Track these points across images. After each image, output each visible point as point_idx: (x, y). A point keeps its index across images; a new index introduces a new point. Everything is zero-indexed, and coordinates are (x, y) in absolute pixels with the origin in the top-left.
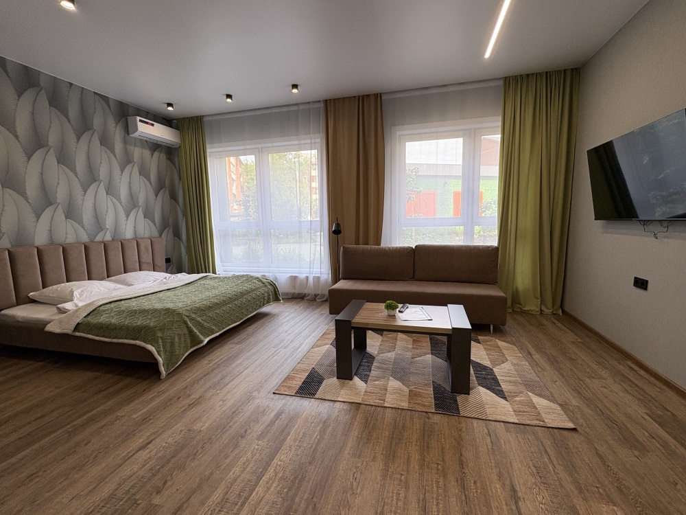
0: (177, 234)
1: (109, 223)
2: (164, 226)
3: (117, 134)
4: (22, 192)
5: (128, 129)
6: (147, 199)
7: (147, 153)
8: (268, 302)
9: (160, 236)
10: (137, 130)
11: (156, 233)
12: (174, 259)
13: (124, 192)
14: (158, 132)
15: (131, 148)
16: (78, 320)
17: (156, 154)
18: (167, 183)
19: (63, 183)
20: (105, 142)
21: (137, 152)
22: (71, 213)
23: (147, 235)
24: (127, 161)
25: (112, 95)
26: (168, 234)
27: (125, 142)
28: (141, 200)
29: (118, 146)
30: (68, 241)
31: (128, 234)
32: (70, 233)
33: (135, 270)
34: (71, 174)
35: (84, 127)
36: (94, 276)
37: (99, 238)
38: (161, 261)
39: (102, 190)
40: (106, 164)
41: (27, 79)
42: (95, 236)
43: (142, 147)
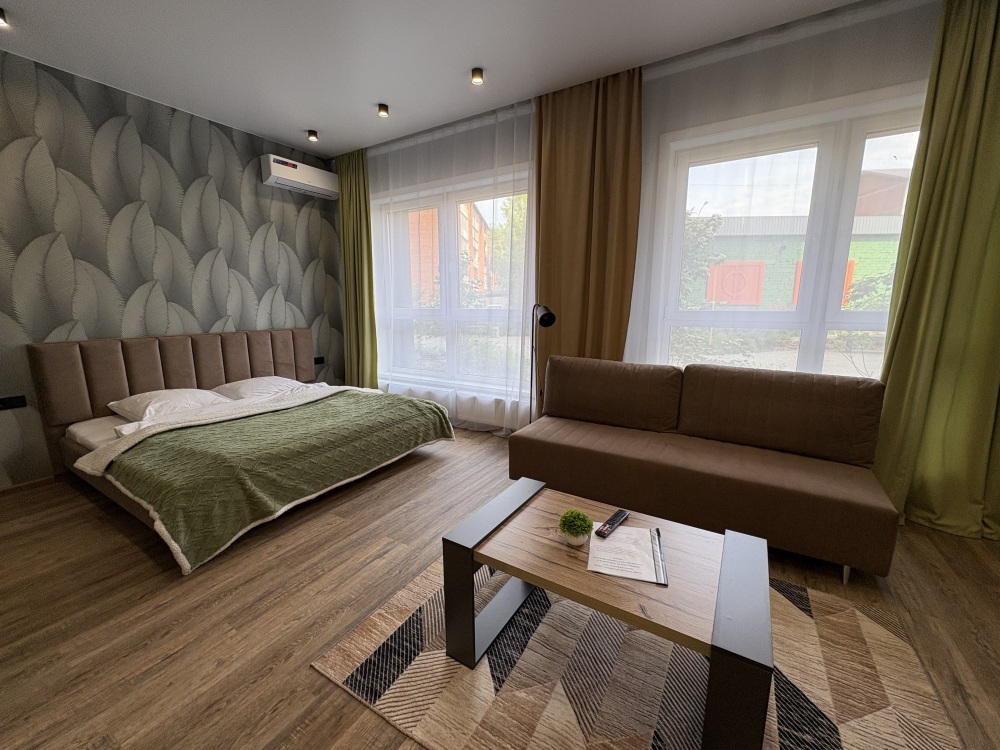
0: (335, 324)
1: (232, 306)
2: (316, 311)
3: (244, 183)
4: (101, 264)
5: (261, 173)
6: (290, 274)
7: (291, 208)
9: (310, 325)
10: (270, 174)
11: (302, 323)
12: (331, 358)
13: (254, 265)
14: (305, 177)
15: (266, 201)
17: (305, 210)
18: (322, 251)
19: (164, 253)
20: (227, 193)
21: (274, 208)
22: (176, 294)
23: (289, 324)
24: (260, 219)
25: (236, 124)
26: (321, 324)
27: (257, 193)
28: (281, 276)
29: (246, 199)
30: (169, 333)
31: (261, 322)
32: (175, 322)
33: (267, 374)
34: (175, 241)
35: (194, 172)
36: (205, 381)
37: (217, 328)
38: (308, 362)
39: (221, 262)
40: (226, 225)
41: (107, 105)
42: (211, 326)
43: (284, 200)
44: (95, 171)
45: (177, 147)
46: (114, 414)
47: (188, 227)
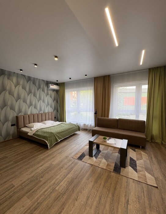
0: (57, 111)
1: (43, 109)
2: (55, 109)
3: (46, 88)
4: (26, 103)
5: (48, 87)
7: (52, 92)
8: (77, 131)
10: (50, 87)
11: (53, 111)
12: (56, 117)
13: (46, 102)
14: (55, 87)
15: (48, 91)
16: (34, 133)
17: (54, 92)
18: (56, 98)
19: (34, 100)
20: (43, 91)
21: (50, 92)
22: (35, 107)
23: (51, 111)
24: (47, 94)
25: (45, 79)
26: (55, 111)
27: (47, 90)
28: (50, 103)
29: (46, 91)
31: (47, 111)
32: (35, 111)
33: (47, 120)
34: (36, 98)
35: (39, 87)
36: (39, 122)
37: (40, 113)
38: (53, 118)
39: (42, 102)
40: (43, 95)
41: (29, 79)
43: (51, 91)
44: (27, 89)
45: (37, 84)
46: (27, 127)
47: (38, 96)
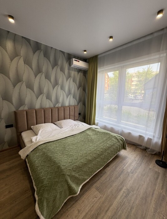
0: (84, 104)
1: (61, 100)
2: (80, 101)
3: (66, 66)
4: (33, 90)
5: (70, 64)
6: (75, 91)
7: (76, 73)
9: (78, 105)
10: (73, 64)
11: (76, 104)
12: (82, 113)
13: (67, 89)
14: (80, 64)
15: (71, 71)
17: (80, 73)
18: (82, 84)
19: (47, 86)
20: (62, 70)
21: (73, 73)
22: (49, 97)
23: (73, 104)
24: (69, 76)
25: (66, 51)
26: (81, 104)
27: (69, 69)
28: (72, 92)
29: (66, 71)
32: (48, 104)
33: (67, 119)
34: (49, 82)
35: (55, 64)
38: (77, 115)
39: (59, 88)
40: (62, 78)
41: (37, 47)
42: (56, 105)
43: (75, 71)
45: (52, 58)
47: (53, 79)
